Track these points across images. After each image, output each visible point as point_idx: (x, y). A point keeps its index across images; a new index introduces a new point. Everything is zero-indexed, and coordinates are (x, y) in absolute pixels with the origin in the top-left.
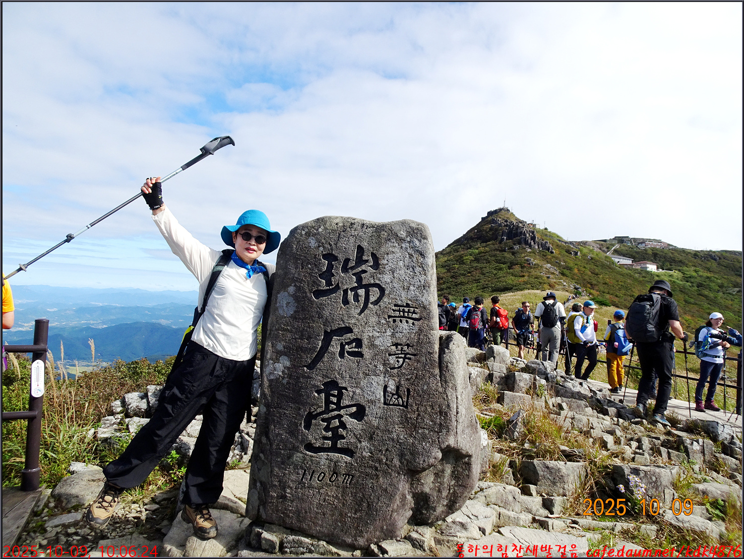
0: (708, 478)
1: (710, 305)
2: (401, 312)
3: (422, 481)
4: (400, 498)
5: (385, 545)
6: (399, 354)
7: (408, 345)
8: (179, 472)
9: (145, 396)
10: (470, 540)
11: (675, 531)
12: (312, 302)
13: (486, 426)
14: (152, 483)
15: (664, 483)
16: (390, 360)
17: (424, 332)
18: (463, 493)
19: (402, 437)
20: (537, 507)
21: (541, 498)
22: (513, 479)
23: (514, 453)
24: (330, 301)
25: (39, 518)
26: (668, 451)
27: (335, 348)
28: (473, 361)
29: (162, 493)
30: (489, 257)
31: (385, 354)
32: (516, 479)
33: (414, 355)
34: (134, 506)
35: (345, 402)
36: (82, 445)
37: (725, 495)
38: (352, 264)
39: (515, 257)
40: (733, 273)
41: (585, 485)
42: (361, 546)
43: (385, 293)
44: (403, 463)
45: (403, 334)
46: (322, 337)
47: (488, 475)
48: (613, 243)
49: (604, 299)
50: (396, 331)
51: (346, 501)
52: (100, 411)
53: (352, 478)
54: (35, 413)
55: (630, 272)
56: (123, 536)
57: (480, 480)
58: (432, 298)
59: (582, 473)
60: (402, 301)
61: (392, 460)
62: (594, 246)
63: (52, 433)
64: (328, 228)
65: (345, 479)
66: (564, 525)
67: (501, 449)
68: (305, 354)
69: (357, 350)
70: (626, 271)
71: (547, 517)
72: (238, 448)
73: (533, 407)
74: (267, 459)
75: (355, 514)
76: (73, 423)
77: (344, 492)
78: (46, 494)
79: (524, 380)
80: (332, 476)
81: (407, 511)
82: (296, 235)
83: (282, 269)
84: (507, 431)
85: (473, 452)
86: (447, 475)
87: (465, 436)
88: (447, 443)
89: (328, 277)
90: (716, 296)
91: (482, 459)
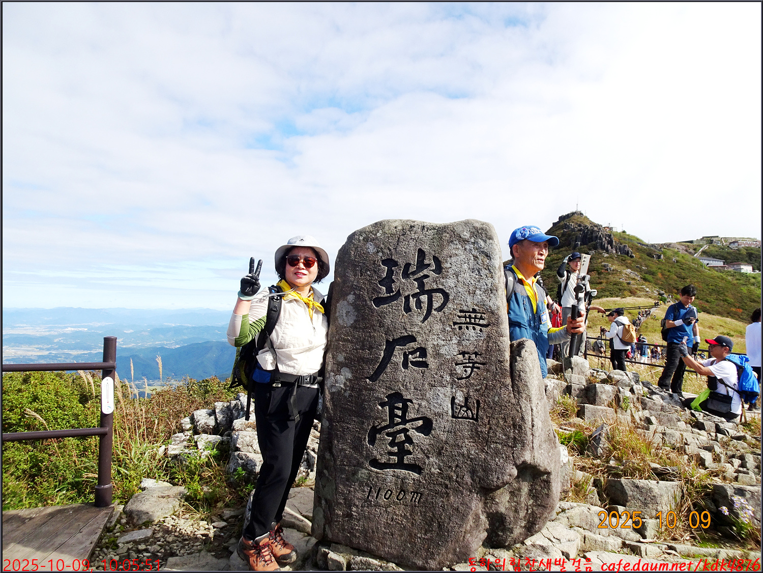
2: (468, 318)
3: (497, 500)
4: (474, 518)
5: (457, 568)
6: (467, 363)
7: (476, 354)
8: (246, 489)
9: (213, 413)
12: (372, 310)
13: (565, 441)
14: (219, 500)
16: (457, 369)
17: (492, 339)
18: (543, 514)
19: (473, 452)
20: (628, 530)
21: (631, 521)
22: (598, 499)
23: (598, 471)
24: (392, 309)
25: (111, 533)
27: (398, 357)
29: (229, 510)
31: (452, 363)
32: (601, 499)
33: (483, 364)
34: (202, 523)
35: (411, 415)
36: (154, 462)
38: (413, 269)
41: (682, 506)
43: (449, 298)
44: (475, 480)
45: (470, 342)
46: (385, 347)
47: (570, 494)
48: (701, 243)
50: (462, 339)
51: (415, 520)
52: (170, 428)
53: (420, 497)
54: (107, 429)
55: (722, 274)
56: (191, 553)
57: (561, 500)
58: (501, 302)
59: (677, 493)
60: (468, 307)
61: (463, 477)
62: (679, 247)
63: (125, 450)
64: (387, 232)
65: (413, 497)
66: (659, 550)
67: (584, 467)
68: (366, 365)
69: (421, 359)
70: (716, 274)
71: (639, 542)
73: (618, 422)
74: (331, 475)
75: (425, 534)
76: (144, 439)
77: (412, 513)
78: (119, 510)
79: (606, 392)
80: (399, 494)
81: (482, 532)
82: (354, 241)
83: (341, 277)
84: (589, 447)
85: (553, 468)
86: (523, 494)
87: (542, 451)
88: (523, 459)
89: (389, 284)
91: (563, 478)
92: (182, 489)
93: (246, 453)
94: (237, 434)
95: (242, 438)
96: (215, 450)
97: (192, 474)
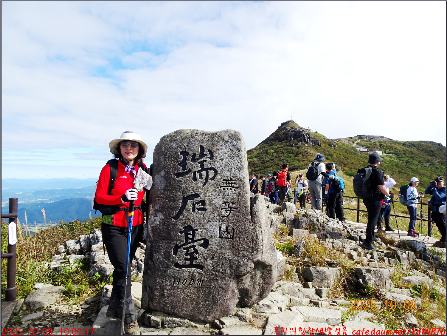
0: (411, 273)
1: (414, 173)
2: (228, 183)
3: (244, 282)
4: (231, 292)
5: (223, 319)
6: (227, 208)
7: (232, 203)
8: (101, 285)
9: (78, 242)
10: (273, 314)
12: (175, 180)
13: (282, 249)
14: (84, 292)
15: (385, 277)
16: (222, 212)
17: (241, 195)
18: (268, 288)
19: (231, 256)
20: (313, 294)
21: (315, 289)
22: (298, 279)
23: (298, 264)
24: (186, 179)
25: (17, 316)
26: (389, 259)
27: (189, 206)
28: (274, 212)
29: (91, 298)
30: (284, 150)
31: (219, 209)
32: (300, 279)
33: (236, 208)
34: (74, 306)
35: (197, 237)
36: (41, 273)
37: (420, 282)
38: (197, 157)
39: (299, 150)
40: (426, 154)
41: (340, 280)
42: (210, 321)
43: (217, 173)
44: (232, 271)
45: (229, 196)
46: (182, 200)
47: (284, 277)
48: (356, 139)
49: (352, 173)
50: (225, 195)
51: (200, 295)
52: (51, 252)
53: (202, 282)
54: (12, 254)
55: (366, 156)
56: (68, 324)
57: (278, 280)
58: (245, 175)
59: (338, 273)
60: (228, 177)
61: (226, 270)
62: (345, 141)
63: (23, 266)
64: (183, 136)
65: (198, 282)
66: (328, 304)
67: (291, 262)
68: (172, 211)
69: (202, 207)
70: (364, 155)
71: (319, 300)
72: (136, 270)
73: (309, 237)
74: (152, 274)
75: (205, 302)
76: (35, 260)
77: (198, 291)
78: (20, 302)
79: (304, 221)
80: (191, 281)
81: (236, 299)
82: (164, 141)
83: (157, 162)
84: (294, 251)
85: (273, 263)
86: (258, 277)
87: (267, 254)
88: (257, 259)
89: (184, 165)
90: (417, 168)
91: (280, 268)
92: (62, 287)
93: (101, 264)
94: (94, 253)
95: (98, 255)
96: (81, 263)
97: (67, 278)
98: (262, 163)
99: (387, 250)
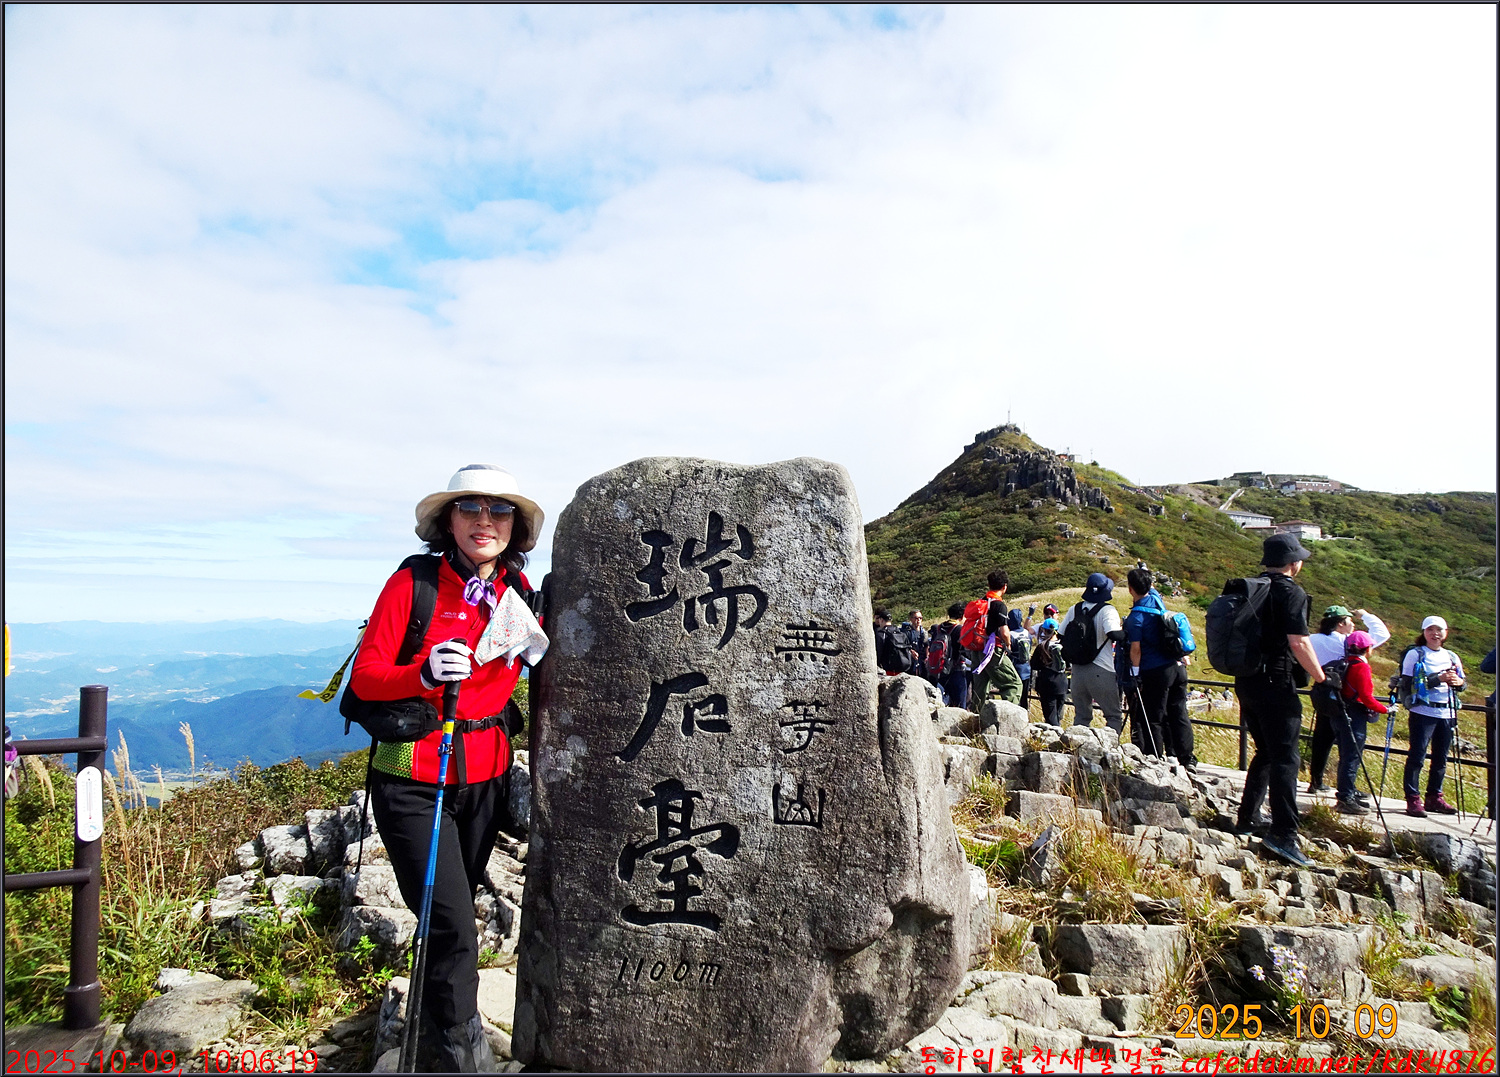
0: (1431, 946)
1: (1433, 602)
2: (801, 638)
3: (858, 971)
4: (816, 1007)
6: (800, 722)
7: (817, 704)
8: (377, 978)
9: (302, 832)
11: (1367, 1054)
12: (624, 627)
13: (984, 861)
14: (323, 1003)
15: (1343, 959)
16: (783, 734)
17: (847, 676)
18: (940, 992)
19: (813, 885)
20: (1092, 1016)
21: (1098, 999)
22: (1041, 963)
23: (1041, 913)
24: (661, 624)
26: (1352, 897)
27: (674, 715)
28: (953, 734)
29: (344, 1021)
30: (984, 526)
31: (773, 723)
32: (1047, 964)
33: (831, 722)
34: (288, 1049)
35: (699, 820)
36: (181, 935)
37: (1465, 978)
38: (700, 549)
39: (1035, 522)
40: (1474, 536)
41: (1186, 968)
43: (767, 603)
44: (818, 935)
45: (807, 682)
46: (649, 695)
47: (992, 956)
48: (1232, 485)
50: (792, 677)
51: (709, 1016)
52: (212, 866)
53: (718, 971)
54: (88, 872)
57: (973, 966)
58: (861, 609)
59: (1178, 945)
60: (802, 618)
61: (796, 932)
62: (1193, 493)
63: (121, 913)
64: (652, 480)
65: (704, 972)
66: (1147, 1050)
67: (1016, 906)
68: (615, 730)
69: (717, 717)
71: (1113, 1035)
72: (492, 926)
73: (1078, 822)
74: (550, 941)
75: (728, 1041)
76: (161, 891)
77: (704, 1001)
78: (114, 1033)
79: (1056, 765)
80: (679, 969)
81: (830, 1031)
82: (589, 497)
83: (565, 565)
84: (1026, 868)
85: (956, 908)
86: (905, 957)
87: (938, 877)
88: (902, 893)
89: (655, 577)
90: (1444, 583)
91: (977, 926)
92: (247, 985)
93: (376, 908)
94: (355, 871)
95: (366, 879)
96: (310, 905)
97: (266, 954)
98: (911, 568)
99: (1346, 866)
